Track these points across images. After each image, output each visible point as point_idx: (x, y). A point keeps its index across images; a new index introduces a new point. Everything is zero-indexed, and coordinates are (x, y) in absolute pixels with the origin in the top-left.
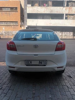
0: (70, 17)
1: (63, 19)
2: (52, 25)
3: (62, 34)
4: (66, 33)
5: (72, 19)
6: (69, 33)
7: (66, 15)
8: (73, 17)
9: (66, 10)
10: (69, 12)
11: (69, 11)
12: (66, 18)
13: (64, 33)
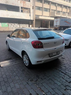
0: (25, 10)
1: (19, 12)
2: (9, 17)
3: (20, 26)
4: (23, 25)
5: (27, 13)
6: (25, 25)
7: (22, 8)
8: (27, 10)
9: (21, 3)
10: (23, 6)
11: (23, 4)
12: (22, 11)
13: (21, 25)
